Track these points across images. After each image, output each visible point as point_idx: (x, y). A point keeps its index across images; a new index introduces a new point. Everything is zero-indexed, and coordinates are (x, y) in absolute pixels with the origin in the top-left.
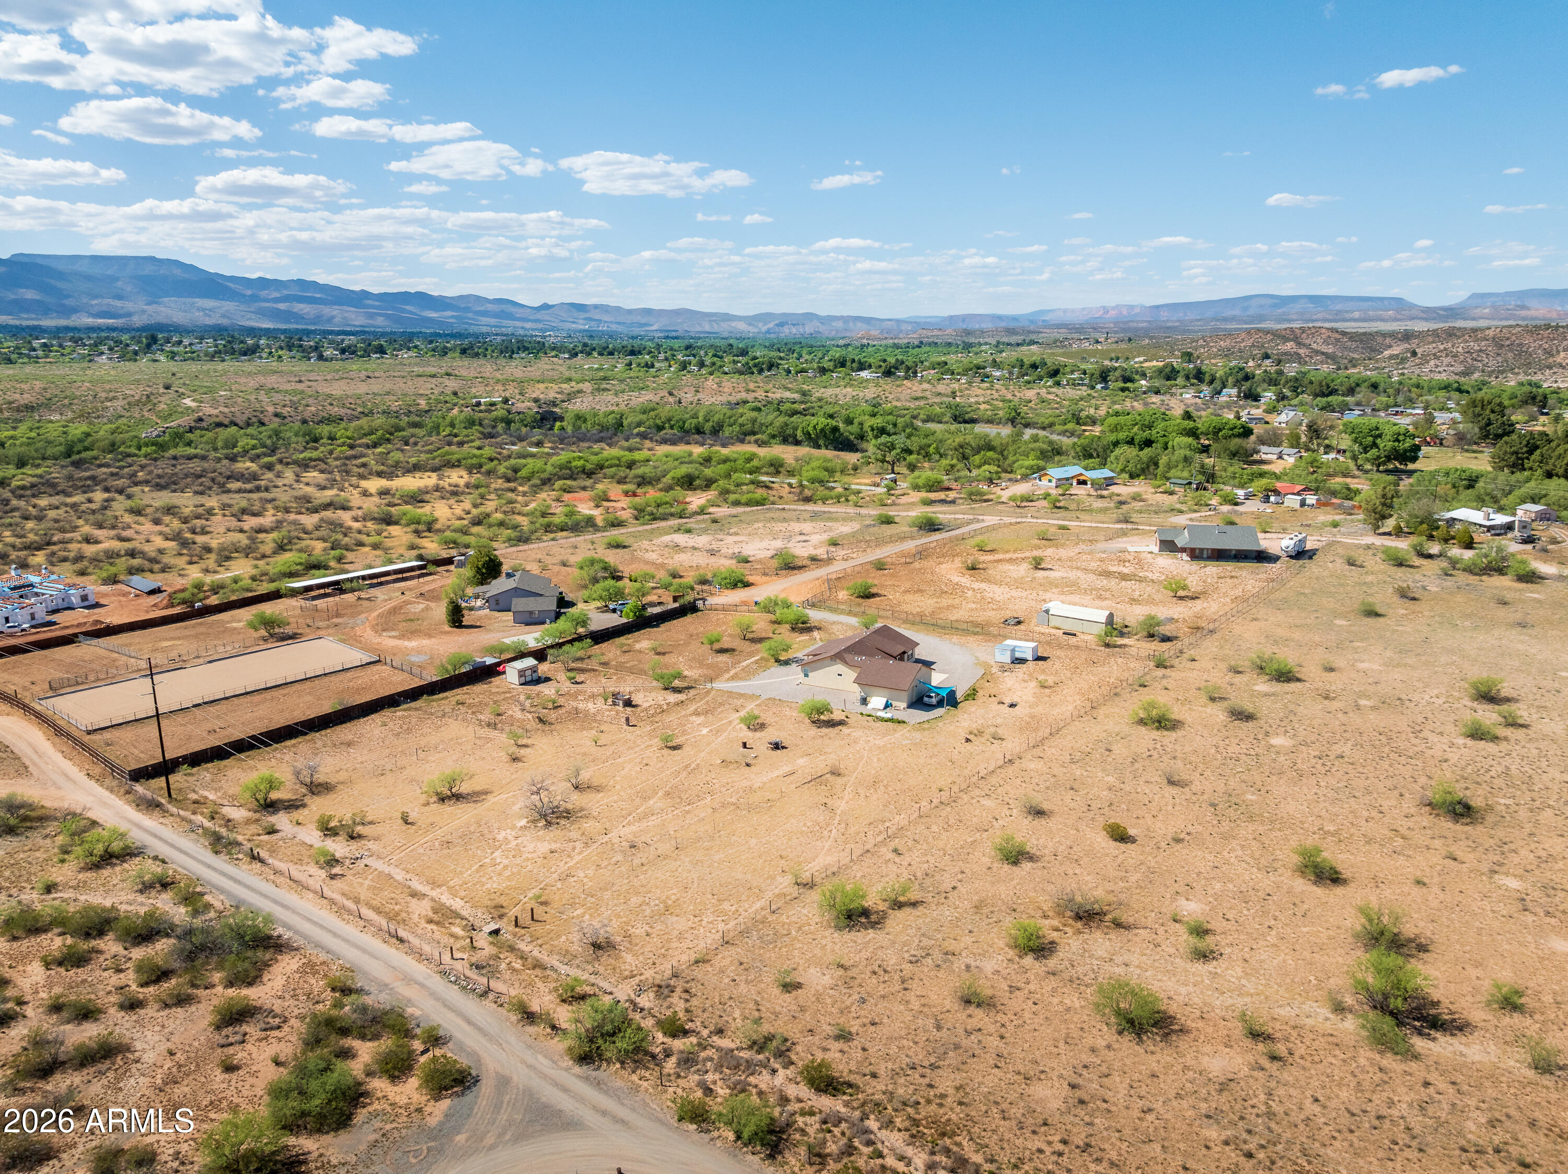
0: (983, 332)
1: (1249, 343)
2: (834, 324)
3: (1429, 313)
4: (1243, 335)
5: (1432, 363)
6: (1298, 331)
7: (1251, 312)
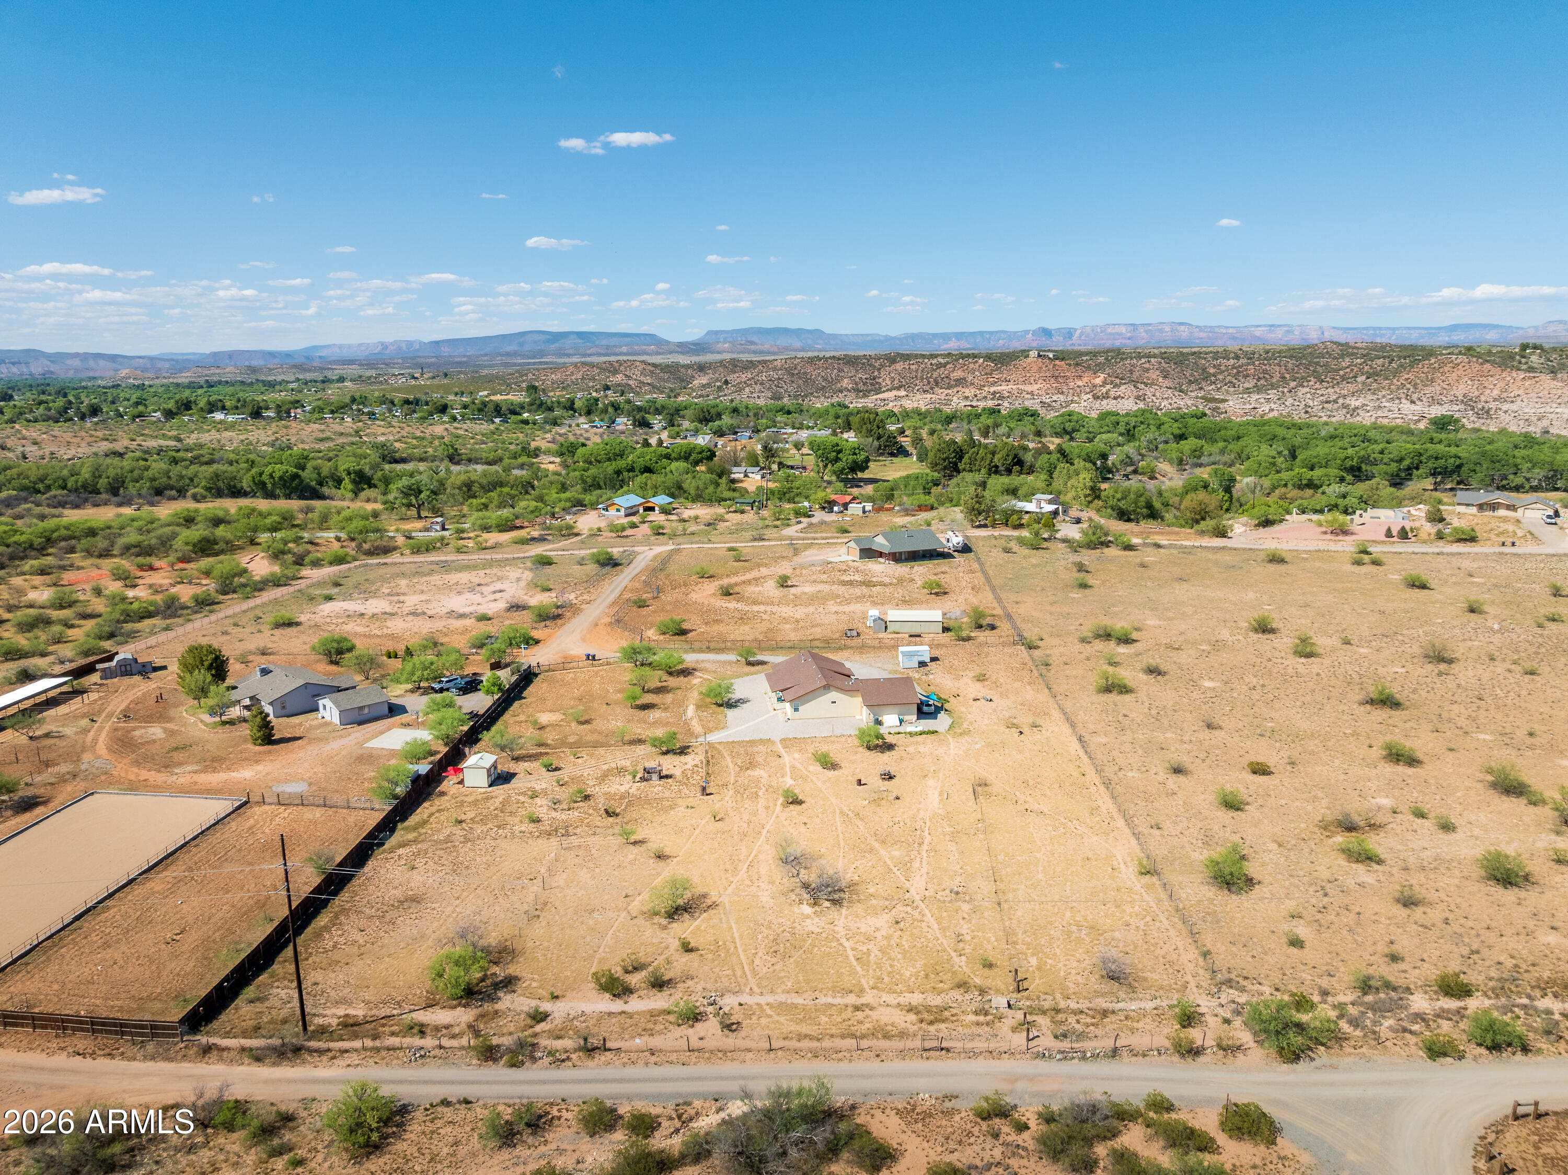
0: (270, 370)
1: (579, 376)
2: (69, 362)
3: (684, 348)
4: (571, 368)
5: (747, 389)
6: (616, 365)
7: (527, 348)
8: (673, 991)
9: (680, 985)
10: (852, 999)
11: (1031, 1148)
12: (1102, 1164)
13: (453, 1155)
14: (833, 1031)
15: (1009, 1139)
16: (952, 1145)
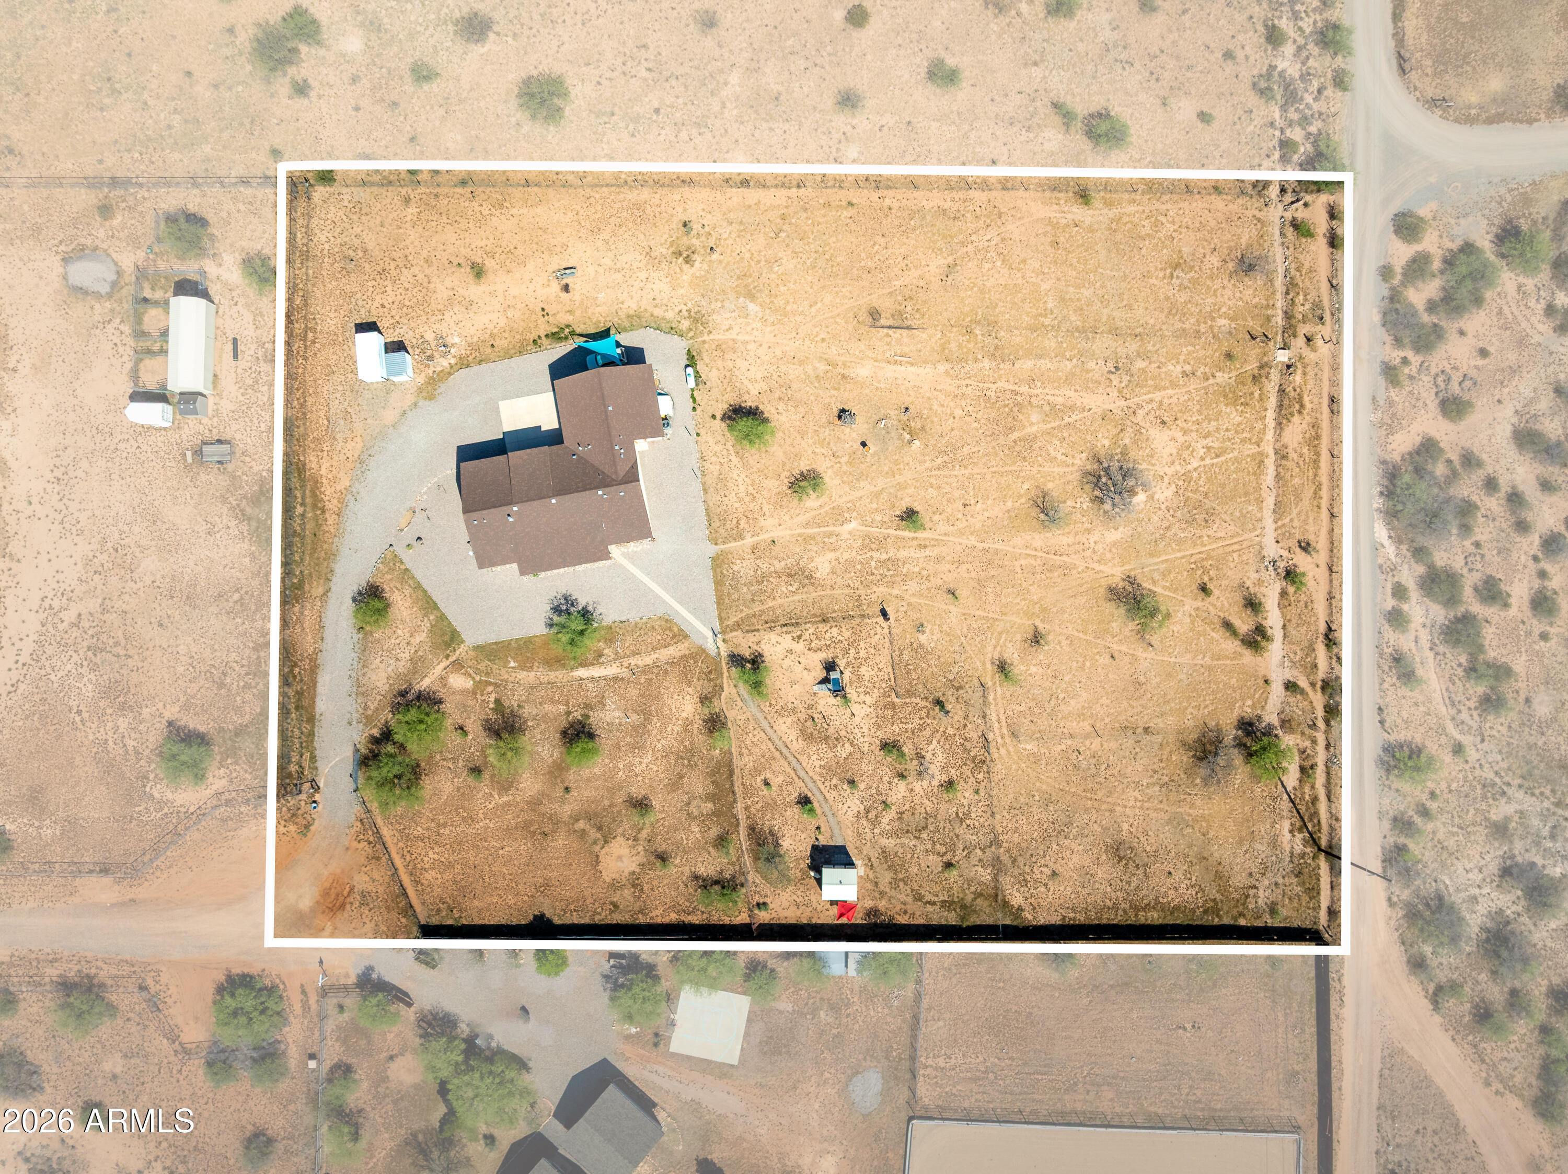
8: (1259, 595)
9: (1252, 590)
10: (1270, 462)
11: (1422, 359)
12: (1436, 321)
13: (1424, 703)
14: (1311, 474)
15: (1414, 370)
16: (1420, 404)
